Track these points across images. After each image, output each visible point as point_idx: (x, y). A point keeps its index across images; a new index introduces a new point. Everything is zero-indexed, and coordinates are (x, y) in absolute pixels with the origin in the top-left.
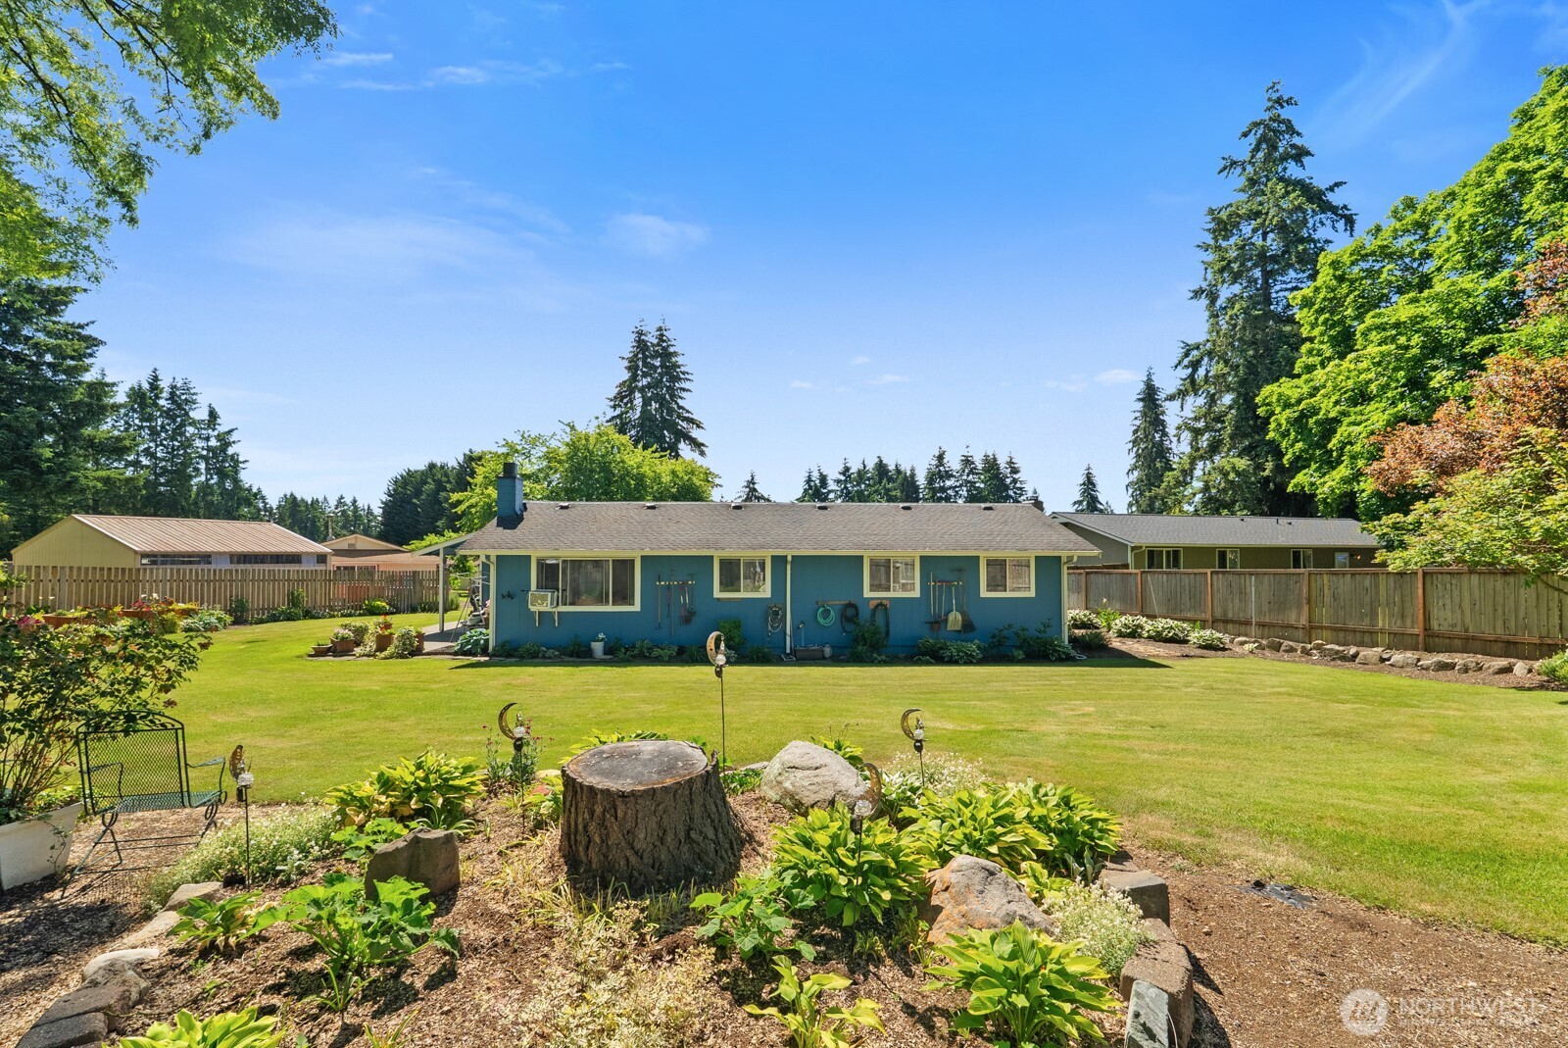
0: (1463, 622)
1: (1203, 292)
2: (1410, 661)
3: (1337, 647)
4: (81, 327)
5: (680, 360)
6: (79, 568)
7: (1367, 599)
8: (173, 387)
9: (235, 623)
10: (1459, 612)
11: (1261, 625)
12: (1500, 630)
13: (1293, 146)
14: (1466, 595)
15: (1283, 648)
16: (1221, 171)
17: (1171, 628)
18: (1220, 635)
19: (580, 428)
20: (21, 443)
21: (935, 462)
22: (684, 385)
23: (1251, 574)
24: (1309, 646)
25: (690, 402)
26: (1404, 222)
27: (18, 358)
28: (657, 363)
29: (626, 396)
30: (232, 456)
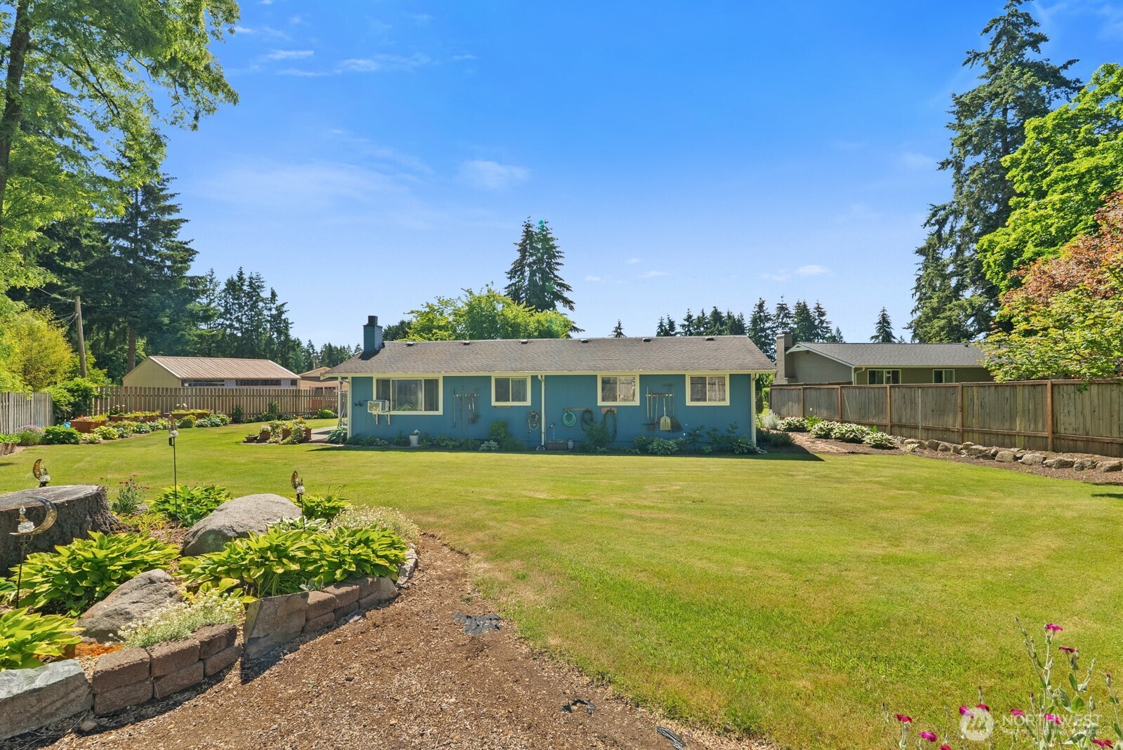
0: (1085, 426)
1: (949, 163)
2: (1037, 460)
3: (981, 448)
4: (186, 243)
5: (555, 243)
6: (141, 388)
7: (1007, 407)
8: (251, 278)
9: (231, 423)
10: (1081, 418)
11: (927, 429)
12: (1115, 434)
13: (1030, 35)
14: (1087, 403)
15: (940, 448)
16: (966, 63)
17: (853, 431)
18: (890, 437)
19: (476, 293)
20: (152, 315)
21: (757, 309)
22: (559, 260)
23: (919, 388)
24: (960, 446)
25: (562, 273)
26: (1103, 87)
27: (151, 263)
28: (540, 247)
29: (518, 271)
30: (285, 320)
